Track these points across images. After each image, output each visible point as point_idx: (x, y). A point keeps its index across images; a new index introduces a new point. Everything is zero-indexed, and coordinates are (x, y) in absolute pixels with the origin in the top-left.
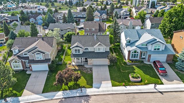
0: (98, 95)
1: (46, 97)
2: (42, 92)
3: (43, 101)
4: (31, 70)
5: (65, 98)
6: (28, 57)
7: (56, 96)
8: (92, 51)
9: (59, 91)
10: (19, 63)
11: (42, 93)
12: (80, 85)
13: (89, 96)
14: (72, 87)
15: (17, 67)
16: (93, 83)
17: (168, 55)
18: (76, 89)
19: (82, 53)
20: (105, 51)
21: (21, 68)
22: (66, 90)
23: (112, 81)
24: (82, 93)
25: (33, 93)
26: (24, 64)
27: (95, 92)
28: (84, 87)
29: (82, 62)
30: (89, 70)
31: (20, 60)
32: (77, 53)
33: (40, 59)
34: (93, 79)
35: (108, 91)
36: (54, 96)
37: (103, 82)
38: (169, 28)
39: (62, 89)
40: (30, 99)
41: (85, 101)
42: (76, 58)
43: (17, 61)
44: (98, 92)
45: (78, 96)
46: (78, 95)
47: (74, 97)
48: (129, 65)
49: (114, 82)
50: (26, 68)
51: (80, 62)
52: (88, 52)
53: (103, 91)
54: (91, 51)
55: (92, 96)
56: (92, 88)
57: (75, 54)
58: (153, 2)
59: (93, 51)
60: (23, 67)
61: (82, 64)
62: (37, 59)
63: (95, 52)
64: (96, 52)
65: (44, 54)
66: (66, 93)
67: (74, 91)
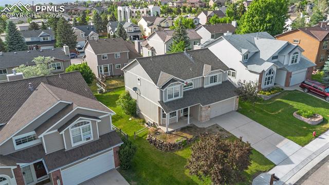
8: (198, 87)
17: (308, 68)
19: (182, 97)
20: (221, 82)
30: (218, 131)
31: (14, 167)
32: (173, 98)
33: (87, 139)
35: (310, 158)
44: (298, 168)
48: (270, 100)
51: (177, 120)
52: (190, 91)
54: (196, 87)
57: (170, 102)
59: (200, 86)
61: (187, 125)
63: (205, 87)
65: (98, 121)
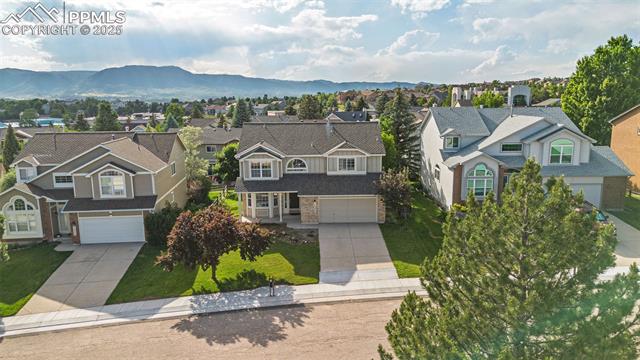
0: (342, 302)
1: (119, 315)
2: (104, 302)
3: (103, 326)
4: (77, 240)
5: (200, 315)
6: (72, 190)
7: (160, 311)
8: (317, 172)
9: (178, 296)
10: (31, 211)
11: (107, 304)
12: (265, 277)
13: (302, 305)
14: (235, 284)
15: (22, 227)
16: (319, 270)
17: (605, 178)
18: (251, 289)
19: (278, 179)
20: (365, 173)
21: (39, 233)
22: (209, 292)
23: (399, 263)
24: (274, 299)
25: (69, 304)
26: (49, 217)
27: (327, 294)
28: (282, 282)
29: (276, 216)
30: (305, 235)
31: (38, 197)
32: (261, 178)
33: (118, 194)
34: (321, 260)
35: (383, 290)
36: (155, 310)
37: (358, 266)
38: (592, 115)
39: (191, 290)
40: (51, 321)
41: (287, 319)
42: (254, 195)
43: (26, 203)
44: (343, 293)
45: (256, 309)
46: (256, 304)
47: (241, 310)
49: (405, 264)
50: (55, 237)
51: (271, 215)
52: (300, 174)
53: (364, 292)
54: (312, 172)
55: (315, 307)
56: (318, 283)
57: (253, 181)
58: (519, 96)
59: (322, 171)
60: (45, 229)
62: (103, 197)
63: (329, 173)
64: (330, 176)
65: (131, 175)
66: (206, 300)
67: (242, 294)
